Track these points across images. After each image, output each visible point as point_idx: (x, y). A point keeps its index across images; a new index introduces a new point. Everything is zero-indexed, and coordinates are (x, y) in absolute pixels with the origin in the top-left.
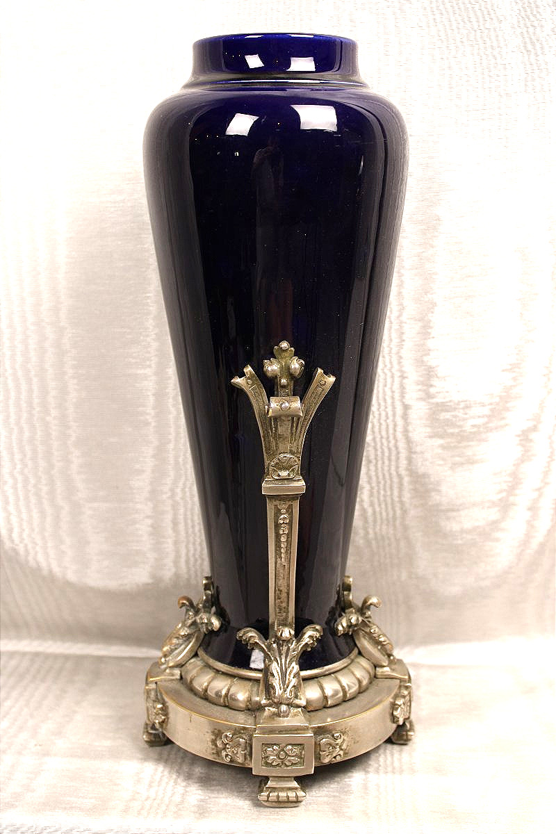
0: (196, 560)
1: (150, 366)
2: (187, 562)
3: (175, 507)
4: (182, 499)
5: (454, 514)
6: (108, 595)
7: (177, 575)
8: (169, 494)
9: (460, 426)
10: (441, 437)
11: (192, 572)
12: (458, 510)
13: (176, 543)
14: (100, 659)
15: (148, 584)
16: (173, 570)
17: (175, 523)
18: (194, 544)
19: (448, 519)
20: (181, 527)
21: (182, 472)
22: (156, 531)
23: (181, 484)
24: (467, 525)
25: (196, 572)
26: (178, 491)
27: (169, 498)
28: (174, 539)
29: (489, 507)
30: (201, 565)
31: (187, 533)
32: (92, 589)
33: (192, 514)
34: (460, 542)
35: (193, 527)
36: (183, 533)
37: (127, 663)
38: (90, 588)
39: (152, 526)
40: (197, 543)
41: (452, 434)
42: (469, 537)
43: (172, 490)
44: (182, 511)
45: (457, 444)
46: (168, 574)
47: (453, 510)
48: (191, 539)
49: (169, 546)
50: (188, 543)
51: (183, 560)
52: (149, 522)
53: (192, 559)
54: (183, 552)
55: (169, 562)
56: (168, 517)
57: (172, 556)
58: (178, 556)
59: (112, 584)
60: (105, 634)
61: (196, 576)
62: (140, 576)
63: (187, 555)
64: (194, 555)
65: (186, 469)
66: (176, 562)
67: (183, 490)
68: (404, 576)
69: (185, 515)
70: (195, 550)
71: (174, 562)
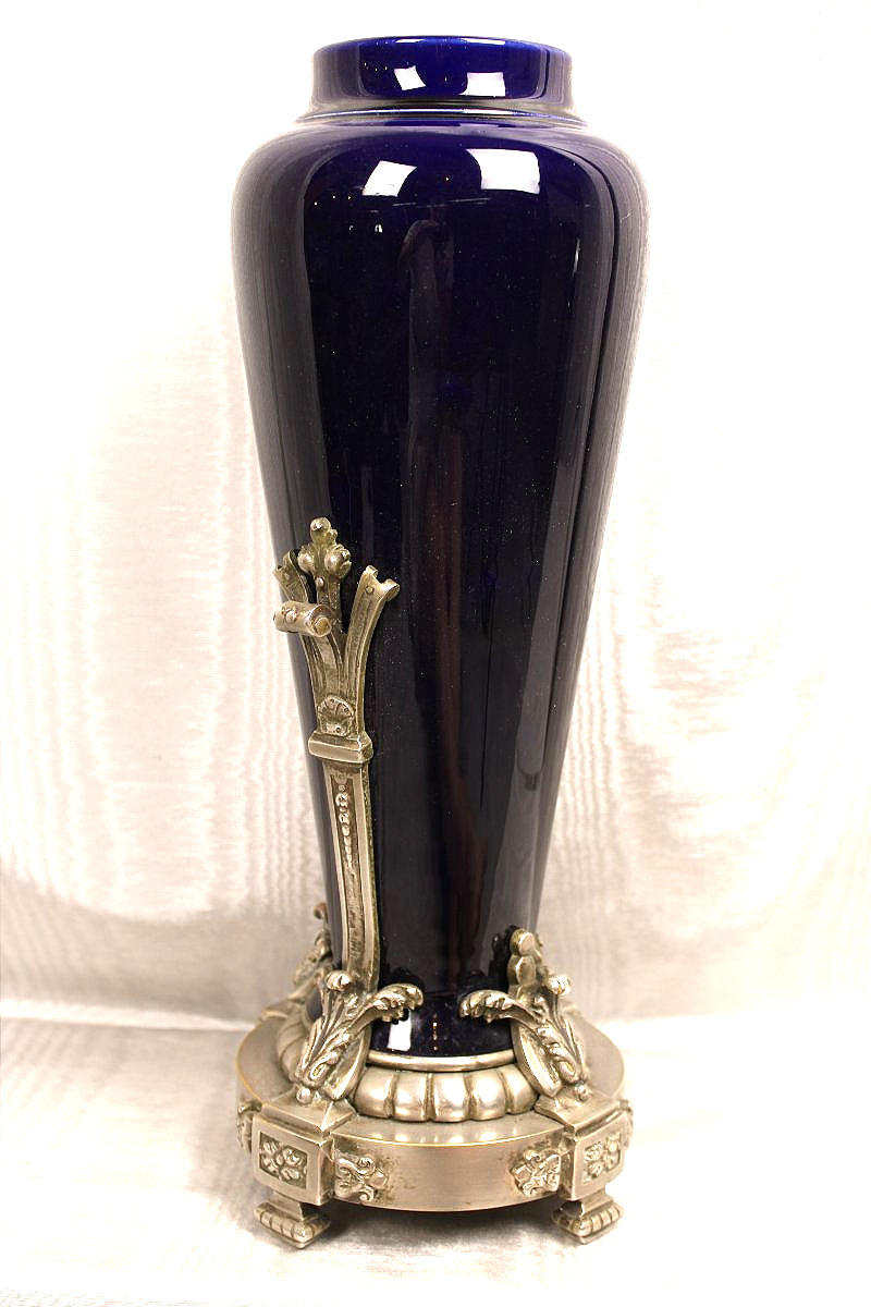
0: (282, 876)
1: (215, 566)
2: (268, 878)
3: (250, 791)
4: (262, 778)
5: (691, 810)
6: (142, 929)
7: (251, 900)
8: (242, 770)
9: (703, 672)
10: (673, 687)
11: (275, 895)
12: (697, 805)
13: (251, 847)
14: (126, 1031)
15: (204, 913)
16: (246, 891)
17: (250, 816)
18: (279, 850)
19: (680, 818)
20: (260, 823)
21: (263, 735)
22: (220, 828)
23: (260, 757)
24: (711, 829)
25: (281, 894)
26: (256, 765)
27: (241, 776)
28: (248, 841)
30: (290, 883)
31: (268, 831)
32: (115, 919)
33: (277, 804)
34: (699, 855)
35: (278, 823)
36: (262, 832)
37: (170, 1039)
38: (113, 917)
39: (213, 820)
40: (284, 849)
41: (691, 684)
42: (714, 847)
43: (247, 764)
44: (260, 797)
45: (697, 700)
46: (237, 897)
47: (688, 805)
48: (275, 842)
49: (239, 853)
50: (270, 847)
51: (261, 876)
52: (210, 813)
53: (275, 875)
54: (262, 863)
55: (239, 877)
56: (239, 807)
57: (243, 869)
58: (253, 868)
59: (148, 912)
60: (137, 992)
61: (282, 901)
62: (191, 900)
63: (268, 868)
64: (279, 868)
65: (269, 731)
66: (251, 879)
67: (264, 764)
68: (610, 907)
69: (266, 802)
70: (281, 859)
71: (247, 878)
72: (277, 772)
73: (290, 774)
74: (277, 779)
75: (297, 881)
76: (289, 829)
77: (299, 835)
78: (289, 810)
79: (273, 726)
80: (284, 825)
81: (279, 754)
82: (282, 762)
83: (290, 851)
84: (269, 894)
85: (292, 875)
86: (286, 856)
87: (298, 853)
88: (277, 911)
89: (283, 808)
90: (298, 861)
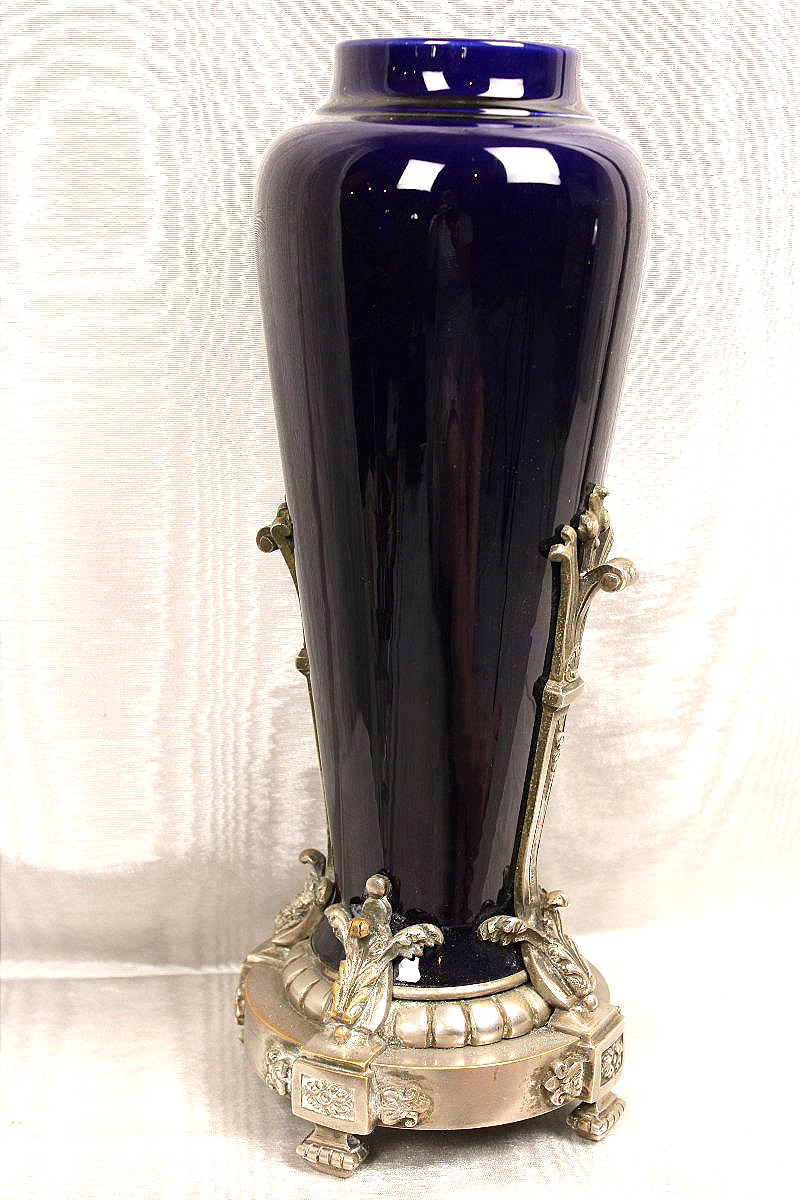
0: (227, 824)
1: (160, 527)
2: (214, 827)
3: (196, 745)
4: (209, 730)
5: (616, 740)
6: (89, 884)
7: (197, 848)
8: (189, 723)
11: (220, 842)
12: (621, 734)
13: (197, 798)
14: (63, 983)
15: (151, 864)
16: (192, 840)
17: (196, 768)
18: (225, 799)
19: (605, 748)
20: (207, 776)
21: (210, 689)
22: (166, 782)
23: (207, 710)
24: (633, 756)
25: (226, 841)
26: (203, 718)
27: (187, 729)
28: (194, 792)
29: (664, 729)
30: (236, 830)
31: (215, 781)
32: (61, 874)
33: (224, 754)
34: (621, 781)
35: (224, 773)
36: (208, 783)
37: (112, 988)
38: (59, 872)
39: (160, 774)
40: (231, 797)
41: (618, 622)
42: (634, 773)
43: (193, 718)
44: (207, 749)
45: (622, 637)
46: (182, 846)
47: (613, 735)
48: (221, 792)
49: (186, 803)
50: (216, 796)
51: (207, 825)
52: (156, 767)
53: (221, 822)
54: (208, 811)
55: (184, 828)
56: (186, 759)
57: (189, 819)
58: (199, 818)
59: (96, 866)
61: (227, 847)
62: (136, 851)
63: (214, 816)
64: (225, 815)
66: (196, 828)
67: (210, 716)
69: (213, 755)
70: (227, 807)
71: (193, 828)
72: (224, 725)
73: (237, 725)
74: (223, 729)
75: (242, 828)
76: (236, 778)
77: (246, 784)
78: (236, 761)
79: (220, 680)
80: (231, 775)
81: (226, 708)
82: (229, 714)
83: (236, 799)
84: (216, 840)
85: (237, 822)
86: (232, 804)
87: (242, 800)
88: (221, 857)
89: (230, 758)
90: (244, 808)
